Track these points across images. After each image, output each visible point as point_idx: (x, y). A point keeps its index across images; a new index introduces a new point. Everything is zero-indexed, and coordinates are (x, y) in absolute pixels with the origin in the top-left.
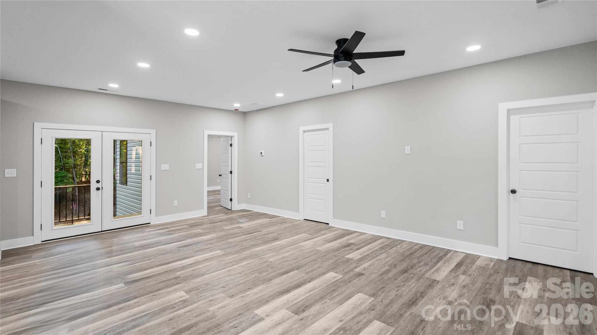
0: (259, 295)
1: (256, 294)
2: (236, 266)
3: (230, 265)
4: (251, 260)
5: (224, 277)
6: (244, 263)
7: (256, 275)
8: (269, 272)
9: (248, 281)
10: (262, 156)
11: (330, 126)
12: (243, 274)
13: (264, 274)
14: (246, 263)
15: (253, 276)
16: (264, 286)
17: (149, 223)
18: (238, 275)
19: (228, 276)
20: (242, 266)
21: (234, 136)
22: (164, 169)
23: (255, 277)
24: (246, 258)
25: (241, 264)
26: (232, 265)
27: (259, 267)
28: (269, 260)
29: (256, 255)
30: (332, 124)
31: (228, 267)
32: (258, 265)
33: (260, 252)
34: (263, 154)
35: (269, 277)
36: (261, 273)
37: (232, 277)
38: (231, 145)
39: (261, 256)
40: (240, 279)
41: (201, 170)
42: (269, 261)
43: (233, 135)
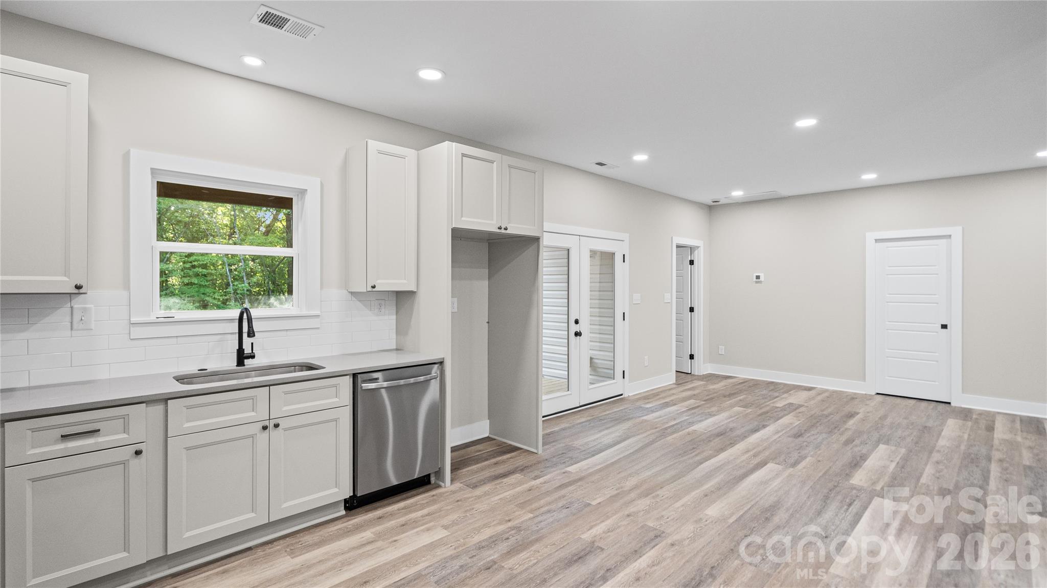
10: (760, 282)
11: (956, 232)
17: (622, 395)
21: (698, 247)
22: (636, 303)
30: (959, 229)
34: (762, 279)
38: (692, 262)
41: (668, 304)
43: (696, 245)
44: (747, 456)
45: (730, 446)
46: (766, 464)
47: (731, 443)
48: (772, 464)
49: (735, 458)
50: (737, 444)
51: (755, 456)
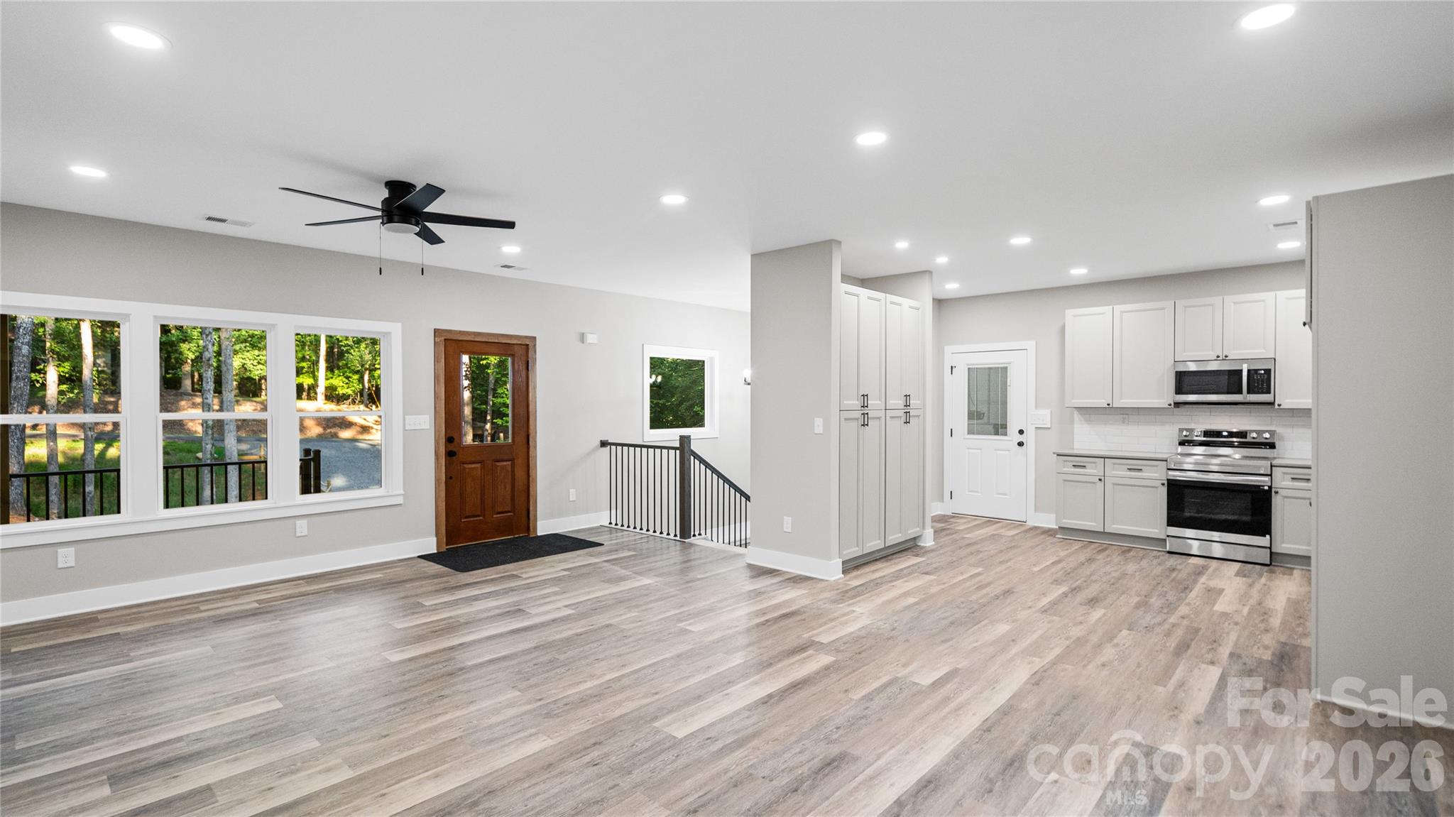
0: (565, 627)
1: (569, 629)
2: (608, 677)
3: (625, 682)
4: (568, 696)
5: (630, 652)
6: (589, 685)
7: (562, 657)
8: (530, 664)
9: (582, 646)
12: (592, 658)
13: (545, 658)
14: (582, 687)
15: (570, 654)
16: (551, 638)
18: (601, 656)
19: (623, 654)
20: (592, 676)
23: (565, 653)
24: (584, 701)
25: (596, 682)
26: (619, 679)
27: (552, 674)
28: (518, 693)
29: (549, 715)
31: (628, 675)
32: (553, 680)
33: (533, 730)
35: (537, 653)
36: (550, 661)
37: (615, 652)
39: (534, 710)
40: (597, 649)
42: (519, 691)
44: (961, 699)
45: (990, 722)
46: (934, 683)
47: (988, 730)
48: (923, 684)
49: (981, 693)
50: (977, 729)
51: (947, 699)
